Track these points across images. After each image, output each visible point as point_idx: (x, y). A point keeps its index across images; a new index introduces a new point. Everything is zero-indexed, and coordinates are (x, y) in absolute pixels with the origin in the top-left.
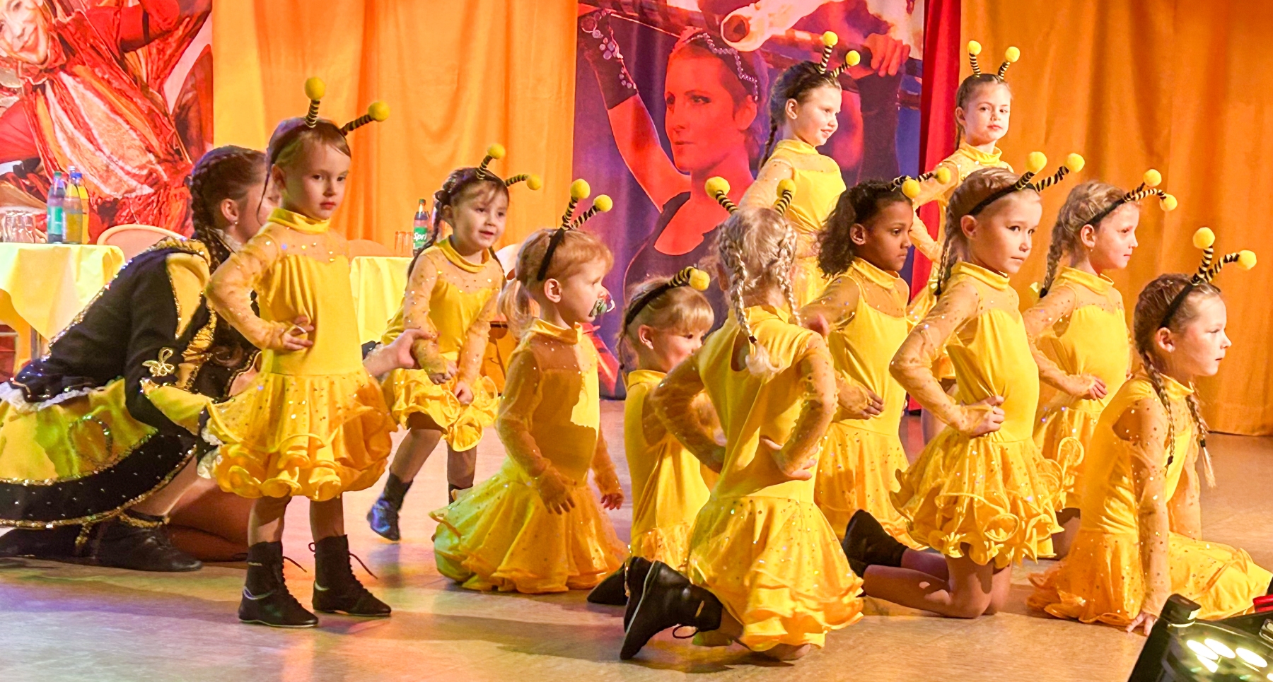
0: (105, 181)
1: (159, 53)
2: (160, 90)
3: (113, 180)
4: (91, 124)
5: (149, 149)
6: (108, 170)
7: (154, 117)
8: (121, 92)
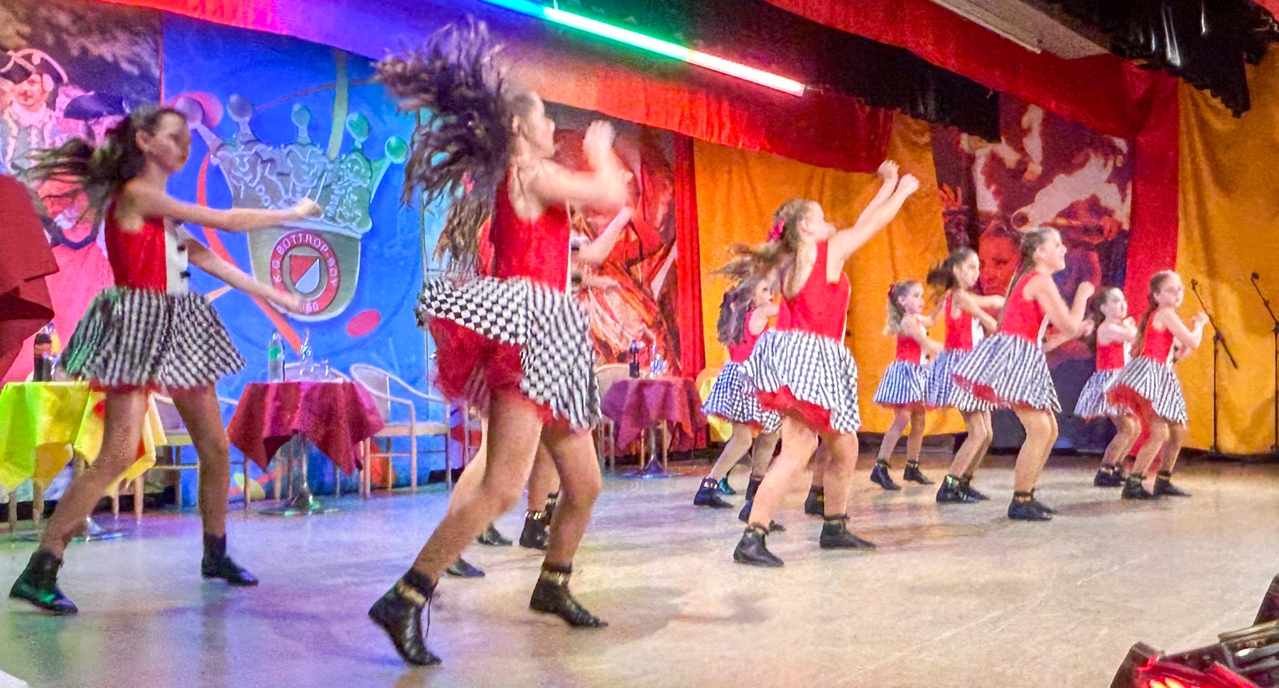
0: (620, 341)
1: (650, 264)
2: (649, 286)
3: (624, 341)
4: (614, 310)
5: (643, 321)
6: (622, 334)
7: (647, 303)
8: (628, 290)
